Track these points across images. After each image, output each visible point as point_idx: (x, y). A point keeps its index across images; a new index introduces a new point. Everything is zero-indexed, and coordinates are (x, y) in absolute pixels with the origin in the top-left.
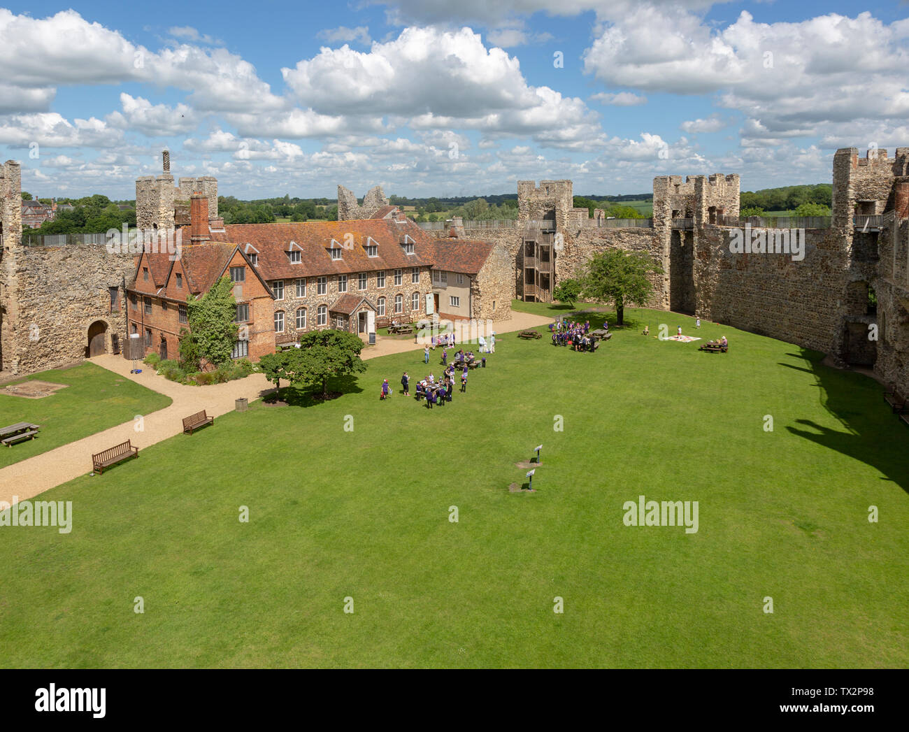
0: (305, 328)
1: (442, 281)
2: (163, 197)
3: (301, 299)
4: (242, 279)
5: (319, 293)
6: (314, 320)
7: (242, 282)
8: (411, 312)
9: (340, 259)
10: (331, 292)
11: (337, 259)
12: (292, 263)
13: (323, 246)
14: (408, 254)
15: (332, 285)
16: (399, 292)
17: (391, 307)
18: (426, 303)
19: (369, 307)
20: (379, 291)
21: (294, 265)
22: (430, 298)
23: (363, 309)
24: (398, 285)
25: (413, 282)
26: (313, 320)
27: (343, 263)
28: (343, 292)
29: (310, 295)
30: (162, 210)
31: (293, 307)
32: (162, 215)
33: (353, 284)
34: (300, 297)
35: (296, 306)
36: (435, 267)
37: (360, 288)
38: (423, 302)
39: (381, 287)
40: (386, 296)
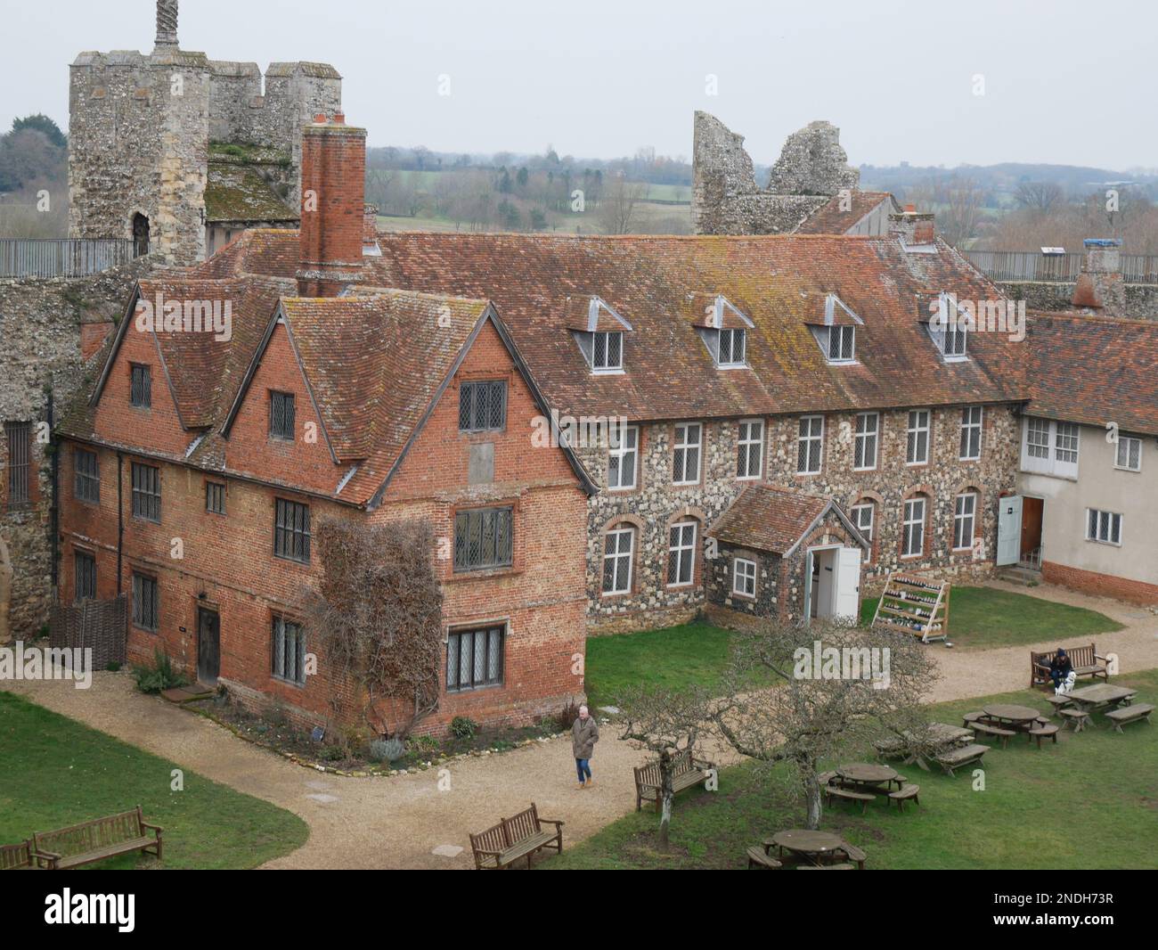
0: (627, 591)
1: (1059, 455)
2: (174, 126)
3: (622, 494)
4: (496, 422)
5: (677, 477)
6: (658, 568)
7: (496, 431)
8: (948, 553)
9: (741, 366)
10: (714, 476)
11: (731, 366)
12: (596, 372)
13: (685, 318)
14: (948, 359)
15: (716, 452)
16: (918, 487)
17: (892, 536)
18: (996, 528)
19: (842, 533)
20: (858, 478)
21: (602, 379)
22: (1010, 511)
23: (825, 540)
24: (915, 463)
25: (963, 454)
26: (655, 566)
27: (750, 380)
28: (747, 478)
29: (651, 485)
30: (168, 166)
31: (597, 520)
32: (166, 187)
33: (781, 453)
34: (620, 488)
35: (605, 518)
36: (1034, 409)
37: (801, 467)
38: (988, 524)
39: (863, 468)
40: (880, 500)
